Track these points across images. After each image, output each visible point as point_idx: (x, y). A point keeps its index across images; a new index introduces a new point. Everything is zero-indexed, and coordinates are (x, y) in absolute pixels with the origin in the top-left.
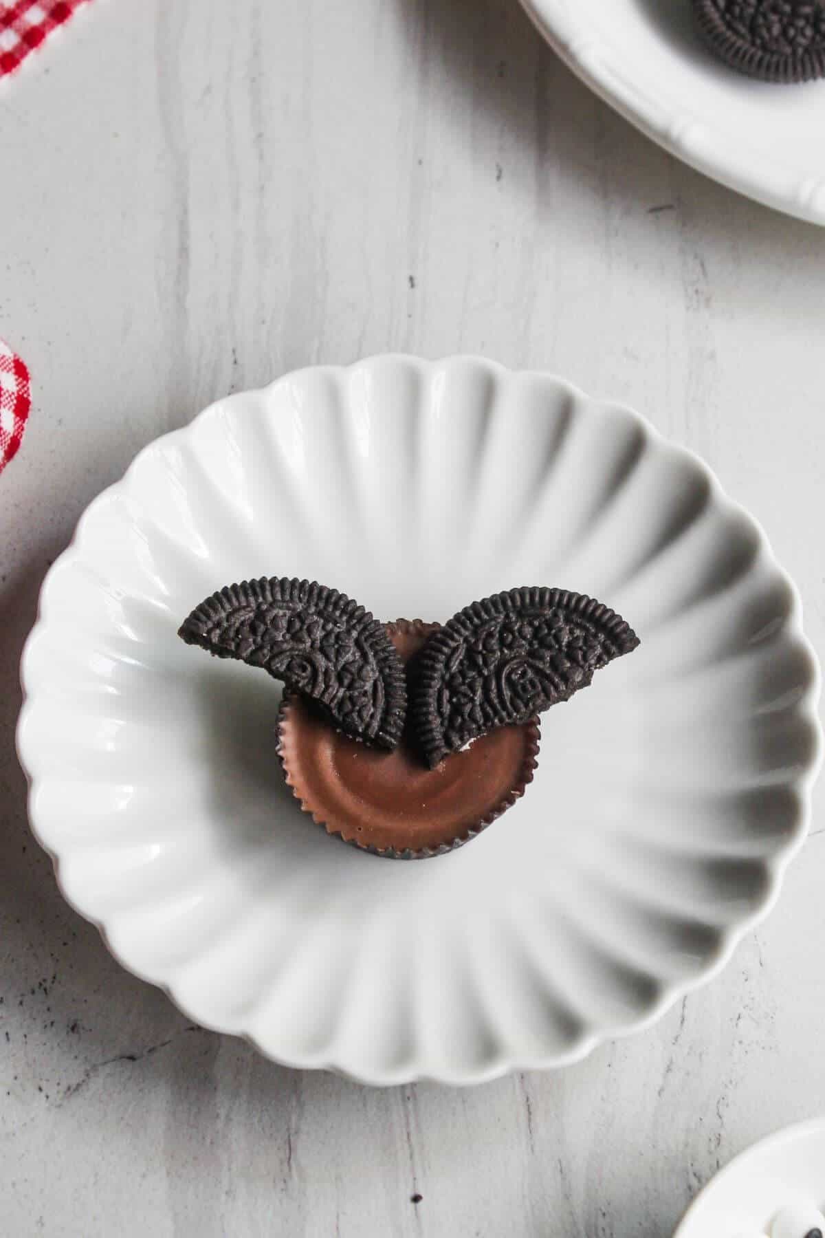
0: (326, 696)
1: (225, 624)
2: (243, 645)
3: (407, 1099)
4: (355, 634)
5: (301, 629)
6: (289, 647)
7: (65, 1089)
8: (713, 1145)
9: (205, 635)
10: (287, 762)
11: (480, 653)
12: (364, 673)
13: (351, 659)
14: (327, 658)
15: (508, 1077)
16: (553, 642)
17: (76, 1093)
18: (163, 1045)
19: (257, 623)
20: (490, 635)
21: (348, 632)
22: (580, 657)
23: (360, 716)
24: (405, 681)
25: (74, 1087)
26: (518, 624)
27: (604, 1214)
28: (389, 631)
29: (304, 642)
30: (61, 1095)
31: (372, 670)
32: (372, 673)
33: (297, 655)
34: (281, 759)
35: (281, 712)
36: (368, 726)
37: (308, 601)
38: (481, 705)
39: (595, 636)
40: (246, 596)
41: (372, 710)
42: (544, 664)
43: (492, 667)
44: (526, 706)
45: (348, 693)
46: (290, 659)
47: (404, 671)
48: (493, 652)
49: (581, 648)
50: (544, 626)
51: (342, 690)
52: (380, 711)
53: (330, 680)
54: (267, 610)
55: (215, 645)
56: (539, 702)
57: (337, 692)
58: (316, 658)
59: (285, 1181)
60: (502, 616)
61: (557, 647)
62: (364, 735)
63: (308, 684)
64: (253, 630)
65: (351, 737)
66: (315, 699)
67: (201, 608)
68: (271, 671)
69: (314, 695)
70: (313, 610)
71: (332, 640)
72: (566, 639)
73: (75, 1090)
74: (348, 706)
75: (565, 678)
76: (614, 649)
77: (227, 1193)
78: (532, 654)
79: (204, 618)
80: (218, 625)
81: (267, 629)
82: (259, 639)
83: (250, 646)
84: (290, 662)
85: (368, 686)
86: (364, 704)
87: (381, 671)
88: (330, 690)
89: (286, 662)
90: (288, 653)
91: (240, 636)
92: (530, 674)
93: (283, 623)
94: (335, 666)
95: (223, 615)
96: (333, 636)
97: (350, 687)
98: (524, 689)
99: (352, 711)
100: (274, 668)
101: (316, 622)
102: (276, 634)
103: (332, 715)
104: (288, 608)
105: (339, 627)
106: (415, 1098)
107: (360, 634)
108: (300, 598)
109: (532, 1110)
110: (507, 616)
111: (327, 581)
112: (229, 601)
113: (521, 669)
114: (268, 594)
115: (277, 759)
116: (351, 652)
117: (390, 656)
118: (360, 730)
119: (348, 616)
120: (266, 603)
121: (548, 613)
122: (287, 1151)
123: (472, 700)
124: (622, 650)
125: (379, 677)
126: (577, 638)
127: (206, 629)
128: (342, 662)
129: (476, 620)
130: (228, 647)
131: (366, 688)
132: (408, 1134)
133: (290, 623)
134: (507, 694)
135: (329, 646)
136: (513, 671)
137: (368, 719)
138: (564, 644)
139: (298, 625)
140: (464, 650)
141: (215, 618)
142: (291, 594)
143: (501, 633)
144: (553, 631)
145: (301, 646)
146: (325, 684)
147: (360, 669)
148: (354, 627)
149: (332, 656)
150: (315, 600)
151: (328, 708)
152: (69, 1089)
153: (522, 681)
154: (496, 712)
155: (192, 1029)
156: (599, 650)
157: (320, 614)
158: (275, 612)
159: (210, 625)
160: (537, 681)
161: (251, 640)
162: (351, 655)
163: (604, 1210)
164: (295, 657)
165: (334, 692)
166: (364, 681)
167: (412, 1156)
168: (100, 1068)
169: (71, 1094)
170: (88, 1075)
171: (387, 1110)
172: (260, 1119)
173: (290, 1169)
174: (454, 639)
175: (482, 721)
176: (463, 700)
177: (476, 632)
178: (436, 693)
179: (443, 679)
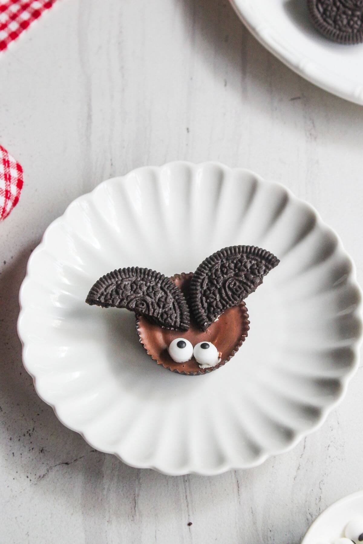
1: (105, 293)
2: (115, 301)
3: (185, 482)
4: (159, 285)
5: (137, 288)
6: (134, 296)
7: (38, 477)
8: (317, 502)
9: (98, 300)
11: (214, 279)
12: (168, 300)
13: (161, 296)
14: (151, 297)
15: (229, 472)
17: (43, 479)
18: (81, 458)
19: (118, 290)
20: (217, 270)
21: (156, 284)
23: (171, 319)
24: (185, 300)
26: (228, 263)
29: (139, 293)
30: (37, 479)
32: (171, 300)
33: (139, 299)
34: (143, 344)
35: (137, 325)
36: (176, 322)
37: (137, 276)
38: (220, 301)
40: (110, 279)
41: (175, 315)
42: (242, 278)
43: (221, 284)
44: (239, 297)
45: (163, 310)
46: (136, 302)
47: (184, 296)
48: (220, 277)
51: (161, 309)
53: (155, 306)
54: (121, 284)
56: (244, 295)
57: (159, 311)
58: (146, 299)
60: (220, 262)
62: (175, 327)
63: (146, 310)
64: (117, 293)
67: (93, 289)
70: (139, 279)
71: (151, 290)
73: (42, 477)
74: (165, 316)
77: (108, 521)
78: (236, 275)
80: (102, 294)
81: (123, 292)
83: (118, 300)
84: (136, 303)
85: (171, 305)
87: (174, 298)
89: (134, 303)
90: (135, 299)
91: (113, 297)
92: (238, 284)
93: (129, 287)
94: (155, 299)
95: (103, 290)
96: (151, 288)
97: (164, 308)
98: (237, 291)
99: (167, 318)
101: (142, 284)
102: (127, 293)
104: (129, 280)
105: (152, 284)
106: (189, 481)
107: (162, 284)
108: (133, 275)
109: (239, 485)
110: (222, 261)
111: (142, 265)
112: (104, 283)
113: (234, 282)
114: (119, 276)
116: (160, 293)
117: (176, 291)
119: (154, 278)
120: (119, 281)
122: (134, 503)
125: (174, 300)
128: (158, 297)
129: (210, 266)
131: (170, 307)
132: (186, 496)
133: (132, 286)
135: (150, 293)
136: (230, 284)
139: (135, 287)
140: (207, 279)
141: (100, 292)
142: (129, 274)
143: (221, 269)
145: (139, 295)
146: (153, 308)
147: (166, 299)
148: (158, 282)
149: (153, 296)
151: (157, 318)
152: (40, 477)
153: (235, 287)
155: (93, 451)
157: (143, 280)
160: (241, 286)
161: (118, 297)
162: (160, 294)
164: (138, 300)
165: (158, 311)
167: (188, 506)
168: (53, 468)
169: (41, 479)
170: (48, 471)
171: (177, 486)
172: (123, 490)
173: (135, 511)
174: (202, 275)
175: (222, 308)
176: (212, 300)
177: (210, 270)
178: (200, 299)
179: (201, 292)
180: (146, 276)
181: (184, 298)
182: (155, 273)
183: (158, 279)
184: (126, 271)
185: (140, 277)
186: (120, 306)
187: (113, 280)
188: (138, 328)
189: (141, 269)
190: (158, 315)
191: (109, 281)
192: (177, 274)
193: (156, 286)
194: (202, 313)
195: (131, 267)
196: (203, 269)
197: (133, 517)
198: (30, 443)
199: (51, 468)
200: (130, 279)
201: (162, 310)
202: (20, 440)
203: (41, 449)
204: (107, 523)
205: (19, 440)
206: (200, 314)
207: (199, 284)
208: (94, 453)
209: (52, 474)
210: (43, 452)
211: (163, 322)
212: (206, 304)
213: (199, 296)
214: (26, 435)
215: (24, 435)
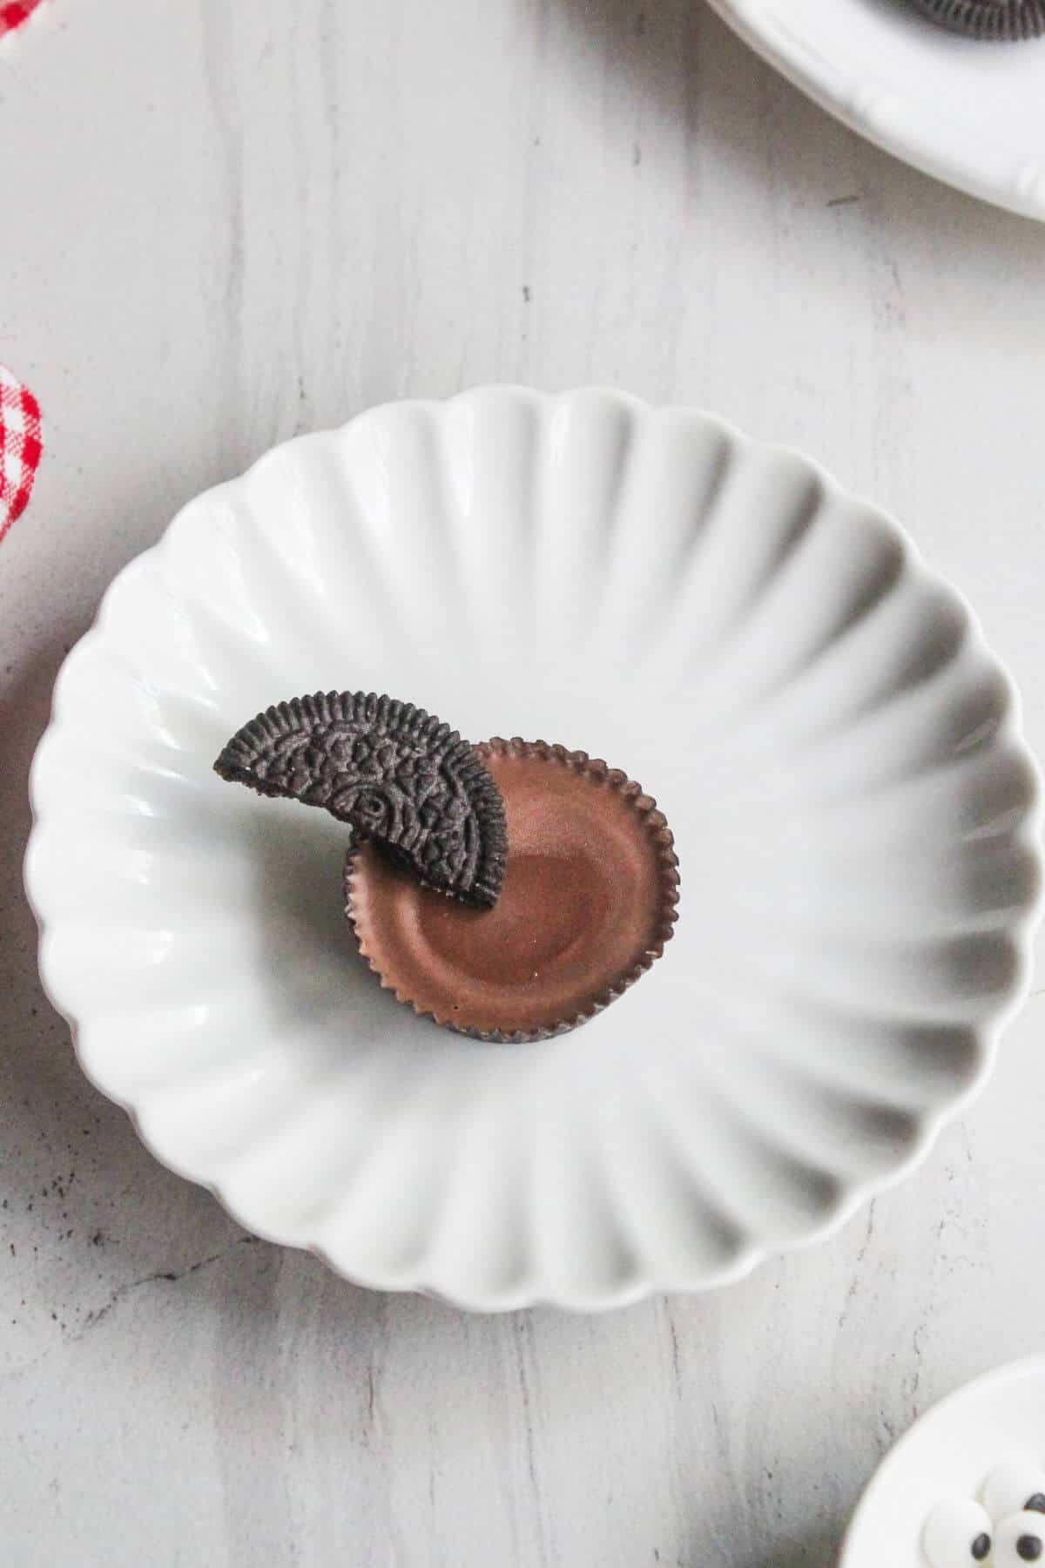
0: (406, 840)
1: (273, 754)
2: (297, 779)
3: (519, 1330)
4: (438, 760)
5: (370, 756)
6: (356, 779)
7: (86, 1316)
8: (908, 1389)
9: (248, 769)
10: (360, 926)
12: (453, 808)
13: (435, 791)
14: (405, 791)
15: (649, 1302)
17: (100, 1321)
18: (211, 1260)
19: (314, 751)
21: (430, 757)
23: (450, 864)
25: (96, 1314)
27: (770, 1475)
28: (481, 754)
29: (374, 773)
30: (81, 1322)
31: (463, 804)
32: (461, 809)
33: (367, 790)
34: (353, 922)
35: (350, 864)
36: (461, 876)
37: (378, 721)
40: (299, 716)
41: (465, 855)
45: (433, 835)
46: (357, 796)
51: (426, 832)
52: (475, 856)
53: (410, 820)
54: (326, 734)
55: (262, 781)
58: (391, 793)
62: (457, 887)
63: (382, 825)
64: (310, 759)
65: (439, 891)
66: (392, 845)
67: (242, 734)
68: (334, 812)
69: (391, 840)
70: (383, 731)
71: (410, 768)
73: (97, 1318)
74: (434, 853)
79: (246, 747)
80: (264, 755)
81: (327, 759)
82: (317, 773)
83: (306, 781)
84: (358, 800)
85: (459, 826)
86: (454, 848)
87: (474, 806)
88: (411, 832)
89: (353, 799)
90: (355, 788)
91: (293, 769)
93: (347, 750)
94: (415, 800)
95: (270, 742)
96: (411, 764)
97: (436, 828)
99: (440, 858)
100: (338, 808)
101: (389, 746)
102: (338, 764)
103: (414, 864)
104: (353, 730)
105: (418, 752)
106: (530, 1330)
107: (445, 758)
108: (367, 717)
109: (678, 1341)
111: (400, 693)
112: (278, 725)
114: (326, 712)
115: (348, 924)
116: (435, 783)
117: (485, 785)
118: (451, 881)
119: (429, 736)
120: (324, 725)
122: (369, 1395)
125: (471, 813)
127: (248, 761)
128: (424, 795)
130: (279, 783)
131: (455, 828)
132: (522, 1373)
133: (356, 749)
135: (408, 777)
137: (460, 867)
139: (365, 751)
141: (260, 747)
142: (355, 713)
145: (371, 778)
146: (404, 823)
147: (448, 803)
148: (437, 751)
149: (411, 789)
150: (386, 718)
151: (409, 855)
152: (91, 1316)
155: (248, 1240)
157: (392, 735)
158: (336, 735)
159: (254, 755)
161: (307, 773)
162: (435, 786)
163: (770, 1470)
164: (364, 792)
165: (416, 835)
166: (453, 819)
167: (526, 1402)
168: (130, 1290)
169: (94, 1324)
170: (115, 1299)
171: (495, 1343)
172: (334, 1354)
173: (372, 1417)
180: (406, 728)
182: (434, 722)
183: (437, 743)
184: (350, 702)
185: (388, 725)
186: (309, 799)
187: (306, 721)
188: (351, 872)
189: (394, 704)
190: (413, 846)
191: (294, 721)
192: (498, 738)
193: (427, 761)
195: (366, 694)
197: (365, 1433)
198: (61, 1215)
199: (123, 1290)
200: (355, 726)
201: (429, 834)
202: (33, 1208)
203: (95, 1234)
204: (288, 1453)
205: (30, 1207)
208: (250, 1247)
209: (125, 1309)
210: (99, 1243)
211: (426, 868)
214: (50, 1191)
215: (45, 1193)
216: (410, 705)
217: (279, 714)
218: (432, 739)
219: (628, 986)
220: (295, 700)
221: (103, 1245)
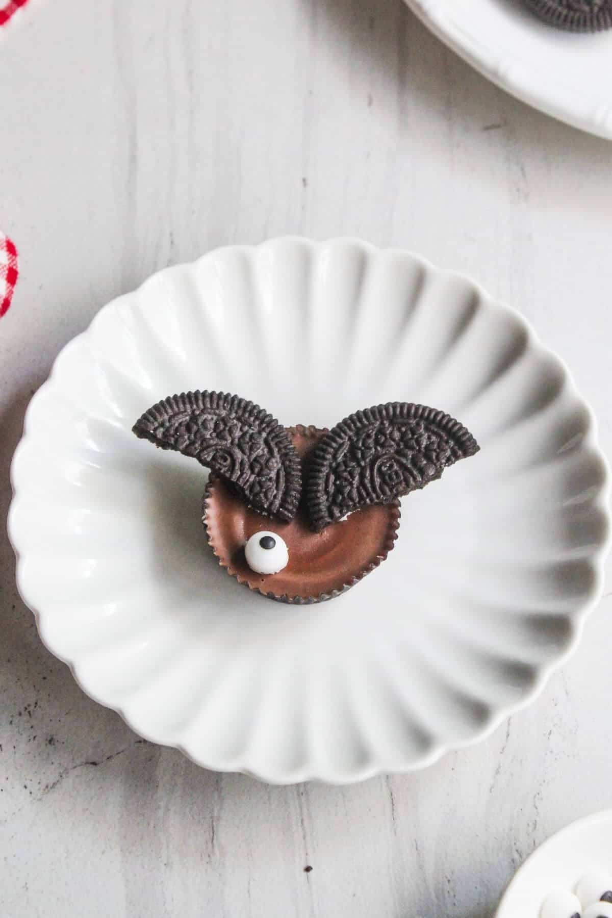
0: (241, 480)
1: (167, 424)
2: (181, 440)
3: (300, 795)
4: (264, 435)
5: (224, 429)
6: (215, 443)
7: (44, 787)
9: (151, 431)
10: (210, 529)
11: (360, 449)
12: (270, 464)
13: (261, 453)
14: (243, 452)
15: (377, 778)
16: (415, 445)
17: (52, 790)
18: (118, 754)
19: (192, 424)
20: (369, 436)
21: (260, 433)
22: (434, 457)
23: (266, 496)
24: (301, 471)
25: (51, 785)
26: (390, 429)
27: (449, 881)
28: (290, 434)
29: (226, 440)
30: (41, 791)
31: (277, 462)
32: (276, 464)
33: (221, 449)
34: (206, 526)
35: (207, 492)
36: (271, 504)
37: (230, 410)
38: (358, 488)
39: (447, 442)
40: (184, 403)
41: (275, 492)
42: (407, 460)
43: (368, 460)
44: (391, 490)
45: (257, 479)
46: (215, 452)
47: (300, 463)
48: (370, 448)
49: (435, 450)
50: (409, 432)
51: (253, 476)
52: (281, 493)
53: (244, 468)
54: (199, 415)
55: (160, 439)
56: (401, 488)
57: (249, 478)
58: (234, 452)
59: (209, 856)
60: (378, 423)
61: (417, 448)
62: (269, 510)
63: (228, 470)
64: (189, 429)
66: (233, 483)
67: (150, 412)
68: (201, 461)
69: (232, 480)
70: (233, 415)
71: (247, 439)
72: (424, 443)
73: (51, 788)
74: (257, 488)
75: (422, 472)
76: (460, 453)
77: (165, 864)
78: (398, 452)
79: (151, 419)
80: (162, 425)
81: (199, 429)
82: (192, 436)
83: (186, 441)
84: (215, 455)
85: (273, 475)
86: (270, 487)
87: (283, 463)
88: (244, 476)
89: (212, 454)
90: (214, 447)
91: (178, 434)
92: (396, 467)
93: (211, 425)
94: (249, 458)
95: (166, 417)
96: (248, 436)
97: (259, 474)
98: (391, 478)
99: (260, 492)
100: (203, 458)
101: (236, 425)
102: (205, 432)
103: (245, 495)
104: (215, 414)
105: (253, 429)
106: (307, 794)
107: (269, 434)
108: (224, 406)
109: (394, 803)
110: (382, 423)
112: (171, 407)
113: (390, 463)
114: (200, 403)
115: (203, 526)
116: (262, 447)
117: (290, 452)
118: (266, 506)
119: (260, 421)
120: (199, 409)
121: (413, 422)
122: (212, 833)
123: (351, 484)
124: (466, 454)
125: (281, 467)
126: (433, 443)
127: (153, 428)
128: (254, 455)
129: (359, 424)
130: (169, 441)
131: (271, 475)
132: (302, 820)
133: (216, 425)
134: (378, 481)
135: (245, 443)
136: (383, 464)
137: (272, 498)
138: (423, 446)
139: (222, 427)
140: (348, 447)
141: (160, 420)
142: (218, 403)
143: (376, 435)
144: (416, 436)
145: (224, 443)
146: (241, 471)
147: (268, 461)
148: (264, 429)
149: (247, 451)
150: (236, 408)
151: (242, 489)
152: (47, 786)
153: (389, 472)
154: (368, 494)
155: (140, 742)
156: (448, 453)
157: (239, 419)
158: (205, 416)
159: (156, 424)
160: (400, 473)
161: (186, 437)
162: (261, 450)
163: (449, 878)
164: (219, 450)
165: (247, 478)
166: (270, 470)
167: (304, 838)
168: (70, 771)
169: (49, 791)
170: (61, 776)
171: (286, 802)
172: (191, 810)
173: (213, 847)
174: (341, 437)
175: (357, 500)
176: (344, 483)
177: (357, 434)
178: (325, 477)
179: (330, 466)
180: (247, 415)
181: (299, 467)
182: (263, 413)
183: (264, 425)
184: (215, 397)
185: (236, 412)
186: (186, 452)
187: (188, 406)
189: (241, 401)
190: (245, 484)
191: (181, 406)
193: (258, 435)
194: (321, 501)
195: (225, 393)
196: (346, 428)
198: (29, 727)
199: (66, 771)
200: (217, 411)
201: (255, 477)
202: (13, 723)
203: (50, 738)
204: (163, 868)
205: (11, 722)
206: (316, 501)
207: (332, 450)
208: (141, 745)
209: (66, 783)
210: (52, 743)
211: (251, 497)
212: (333, 487)
213: (325, 470)
214: (23, 712)
215: (20, 714)
216: (250, 402)
217: (173, 401)
218: (262, 422)
219: (365, 576)
220: (183, 394)
221: (54, 744)
